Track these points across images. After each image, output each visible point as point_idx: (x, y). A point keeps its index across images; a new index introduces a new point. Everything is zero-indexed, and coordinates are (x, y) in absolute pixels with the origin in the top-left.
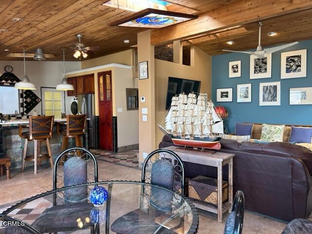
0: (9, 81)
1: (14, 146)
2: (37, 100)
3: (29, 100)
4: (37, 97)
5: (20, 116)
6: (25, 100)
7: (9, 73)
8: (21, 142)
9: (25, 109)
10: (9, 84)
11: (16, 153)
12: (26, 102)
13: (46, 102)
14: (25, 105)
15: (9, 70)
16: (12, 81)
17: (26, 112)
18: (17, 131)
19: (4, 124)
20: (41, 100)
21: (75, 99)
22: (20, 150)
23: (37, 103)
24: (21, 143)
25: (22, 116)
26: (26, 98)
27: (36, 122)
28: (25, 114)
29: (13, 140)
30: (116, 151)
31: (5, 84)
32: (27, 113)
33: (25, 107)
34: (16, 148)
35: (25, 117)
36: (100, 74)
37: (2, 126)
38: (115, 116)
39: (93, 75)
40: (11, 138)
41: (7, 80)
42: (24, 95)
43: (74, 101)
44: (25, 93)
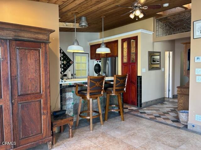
1: (68, 103)
2: (70, 62)
3: (65, 62)
4: (70, 60)
6: (62, 62)
8: (73, 98)
9: (62, 70)
11: (69, 109)
12: (63, 64)
14: (62, 66)
17: (63, 71)
18: (70, 89)
19: (64, 83)
20: (73, 62)
21: (98, 62)
22: (72, 106)
23: (70, 65)
24: (72, 100)
26: (63, 61)
27: (93, 82)
28: (62, 73)
29: (67, 97)
30: (141, 106)
33: (62, 68)
34: (69, 104)
36: (123, 40)
37: (63, 85)
38: (140, 75)
39: (116, 42)
40: (65, 95)
42: (62, 59)
43: (97, 63)
44: (62, 57)
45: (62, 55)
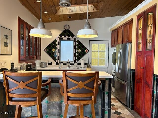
0: (67, 37)
2: (86, 51)
3: (79, 51)
4: (86, 49)
5: (73, 63)
6: (77, 51)
7: (66, 30)
9: (76, 58)
10: (66, 39)
12: (77, 53)
13: (92, 52)
14: (76, 54)
15: (67, 28)
16: (69, 36)
20: (89, 51)
21: (115, 50)
23: (86, 53)
25: (74, 63)
26: (77, 49)
28: (76, 61)
31: (64, 39)
32: (78, 61)
35: (76, 64)
41: (65, 36)
42: (77, 47)
44: (77, 45)
45: (77, 43)
